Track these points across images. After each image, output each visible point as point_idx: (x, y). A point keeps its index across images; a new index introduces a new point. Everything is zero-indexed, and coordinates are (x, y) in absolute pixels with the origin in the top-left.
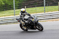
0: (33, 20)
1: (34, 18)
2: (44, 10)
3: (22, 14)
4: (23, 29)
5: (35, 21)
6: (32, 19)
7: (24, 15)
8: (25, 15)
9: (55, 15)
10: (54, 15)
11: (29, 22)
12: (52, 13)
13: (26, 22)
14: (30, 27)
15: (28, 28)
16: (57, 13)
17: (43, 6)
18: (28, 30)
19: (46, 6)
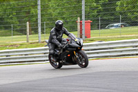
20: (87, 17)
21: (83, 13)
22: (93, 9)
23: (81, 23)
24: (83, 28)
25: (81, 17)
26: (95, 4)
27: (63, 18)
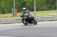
3: (23, 12)
4: (24, 23)
6: (29, 16)
7: (25, 13)
20: (16, 8)
21: (14, 7)
22: (18, 5)
23: (13, 10)
24: (14, 12)
25: (13, 8)
26: (19, 3)
27: (7, 8)
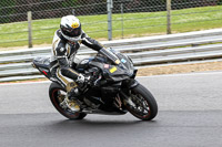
0: (113, 70)
1: (118, 62)
2: (106, 27)
3: (64, 42)
5: (121, 75)
6: (107, 66)
8: (78, 47)
9: (155, 49)
10: (148, 50)
11: (92, 81)
12: (140, 43)
13: (82, 78)
14: (97, 102)
15: (87, 107)
16: (160, 40)
17: (102, 10)
18: (85, 115)
19: (116, 10)
